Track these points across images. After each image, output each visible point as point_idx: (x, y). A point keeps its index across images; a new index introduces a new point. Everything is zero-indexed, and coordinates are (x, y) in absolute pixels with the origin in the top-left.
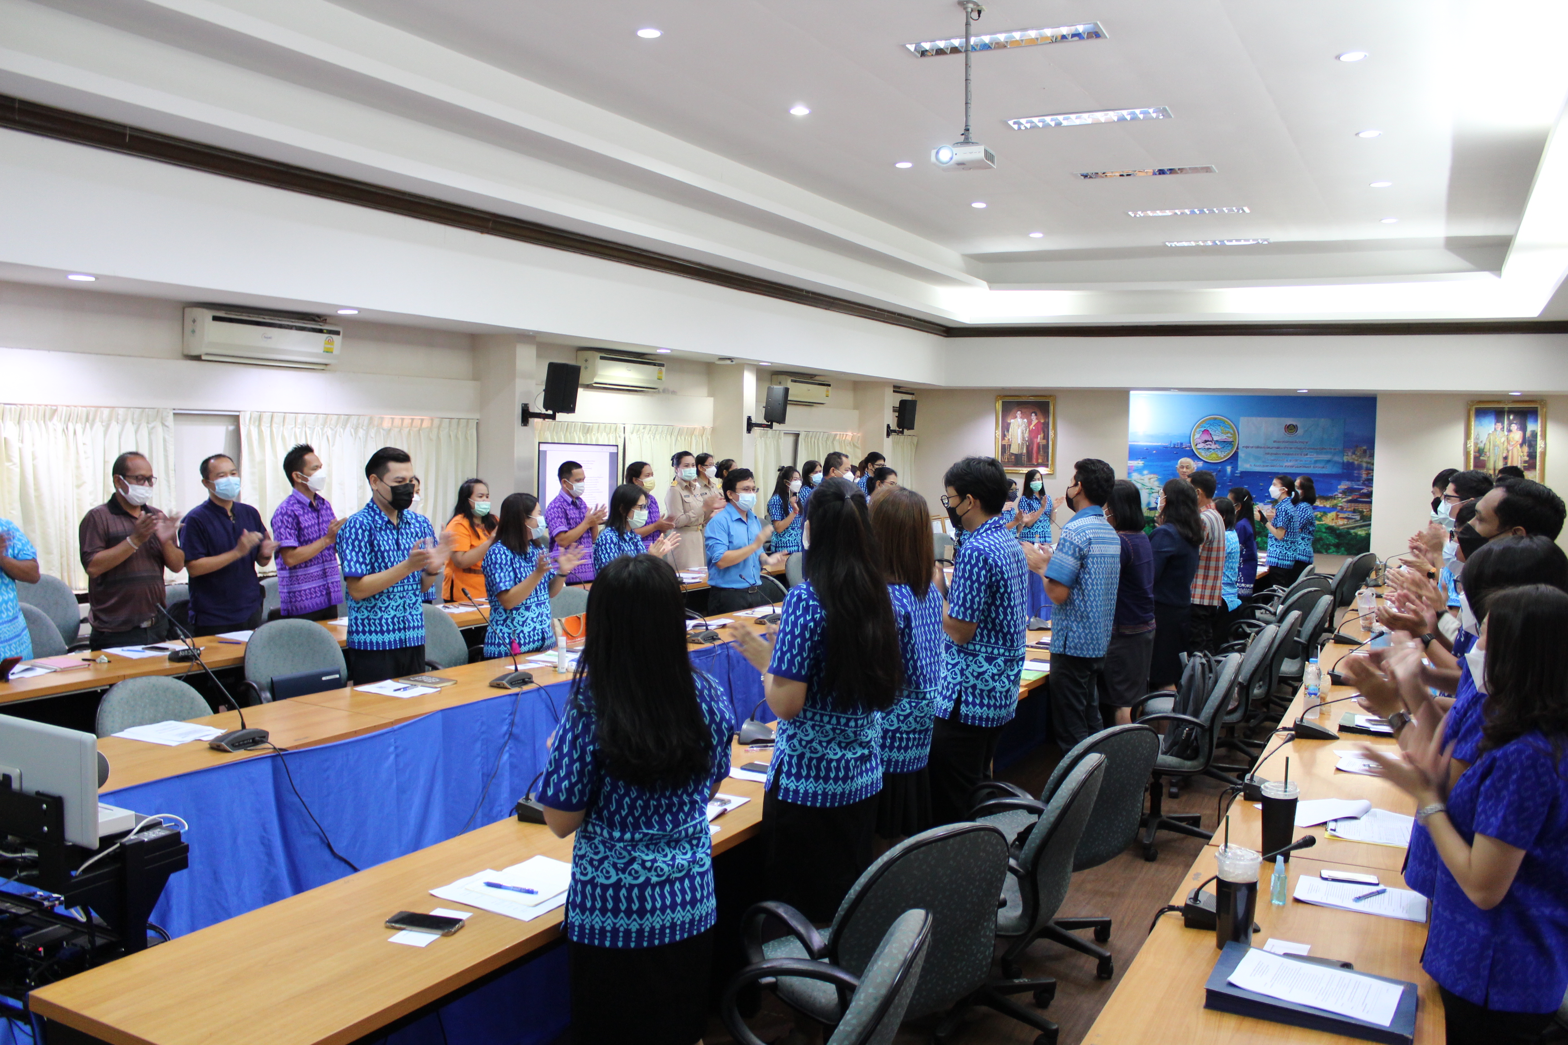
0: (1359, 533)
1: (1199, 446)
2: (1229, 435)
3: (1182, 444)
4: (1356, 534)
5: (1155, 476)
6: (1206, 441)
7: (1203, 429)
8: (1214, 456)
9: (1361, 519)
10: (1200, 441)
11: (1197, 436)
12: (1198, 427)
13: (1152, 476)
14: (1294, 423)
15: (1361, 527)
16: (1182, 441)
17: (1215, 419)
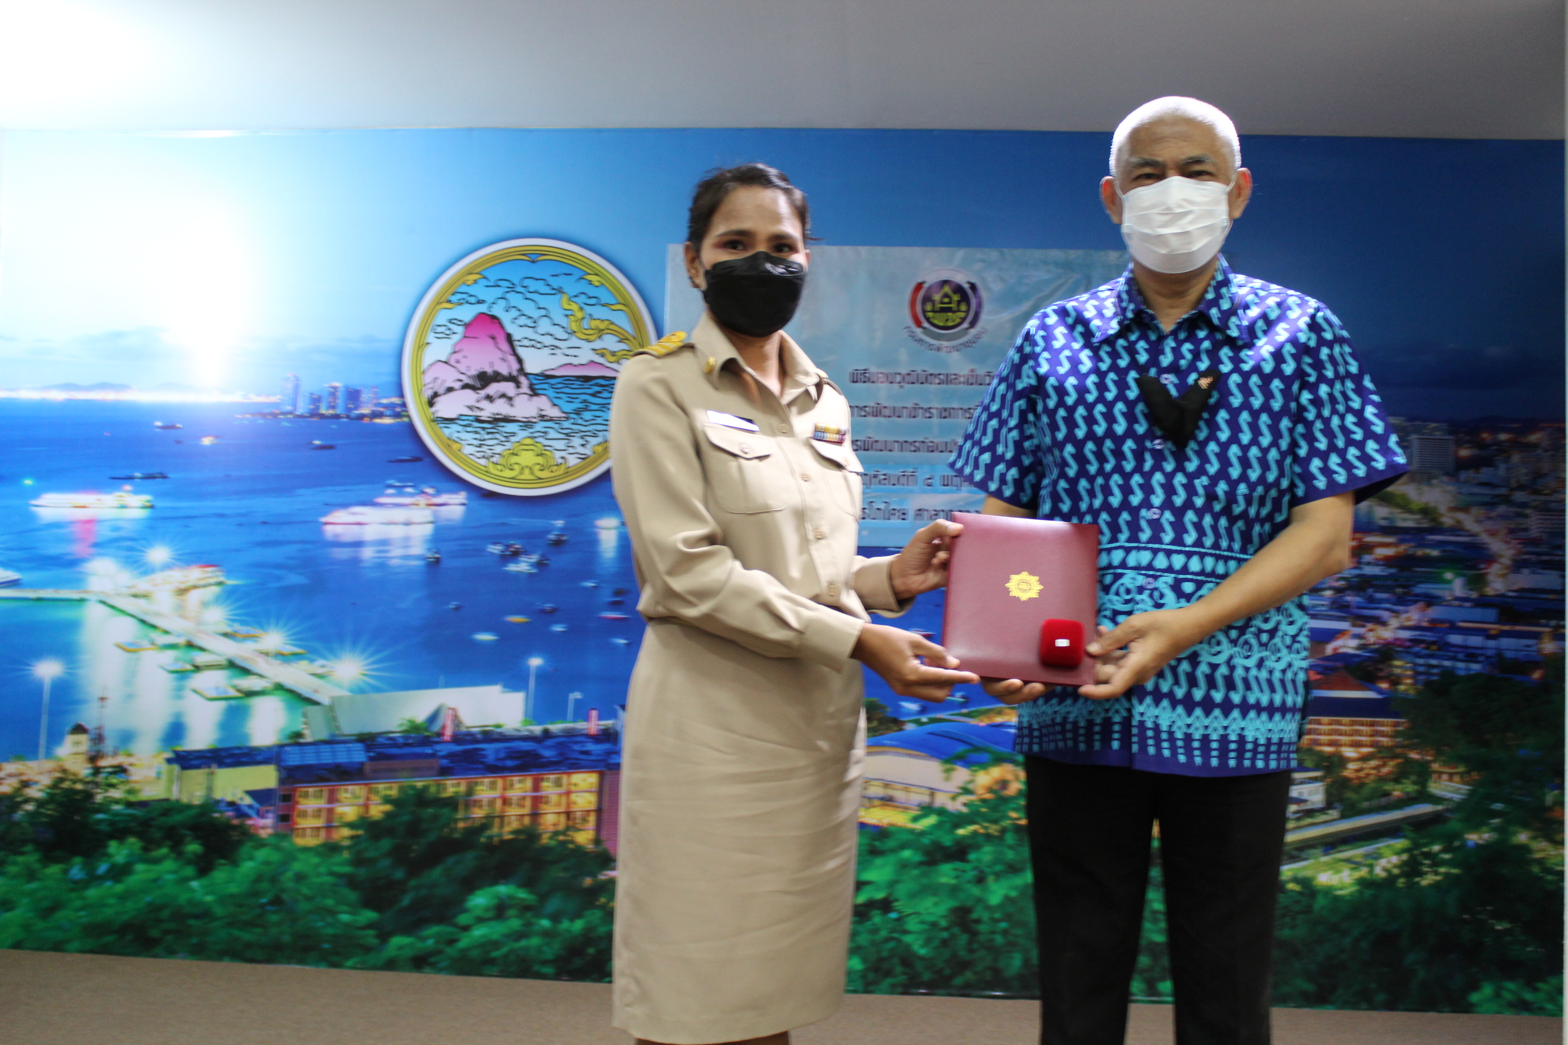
0: (1325, 879)
1: (447, 407)
2: (610, 343)
3: (353, 395)
4: (1306, 883)
5: (211, 575)
6: (484, 379)
7: (467, 313)
8: (527, 458)
9: (1329, 805)
10: (450, 377)
11: (440, 349)
12: (445, 300)
13: (195, 574)
14: (961, 279)
15: (1331, 844)
16: (355, 382)
17: (533, 257)
